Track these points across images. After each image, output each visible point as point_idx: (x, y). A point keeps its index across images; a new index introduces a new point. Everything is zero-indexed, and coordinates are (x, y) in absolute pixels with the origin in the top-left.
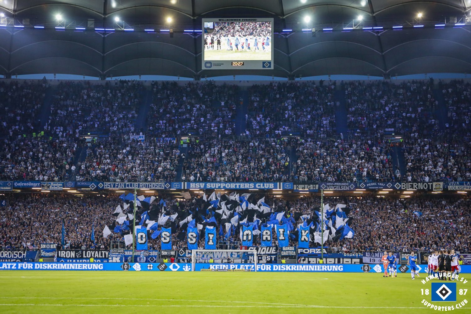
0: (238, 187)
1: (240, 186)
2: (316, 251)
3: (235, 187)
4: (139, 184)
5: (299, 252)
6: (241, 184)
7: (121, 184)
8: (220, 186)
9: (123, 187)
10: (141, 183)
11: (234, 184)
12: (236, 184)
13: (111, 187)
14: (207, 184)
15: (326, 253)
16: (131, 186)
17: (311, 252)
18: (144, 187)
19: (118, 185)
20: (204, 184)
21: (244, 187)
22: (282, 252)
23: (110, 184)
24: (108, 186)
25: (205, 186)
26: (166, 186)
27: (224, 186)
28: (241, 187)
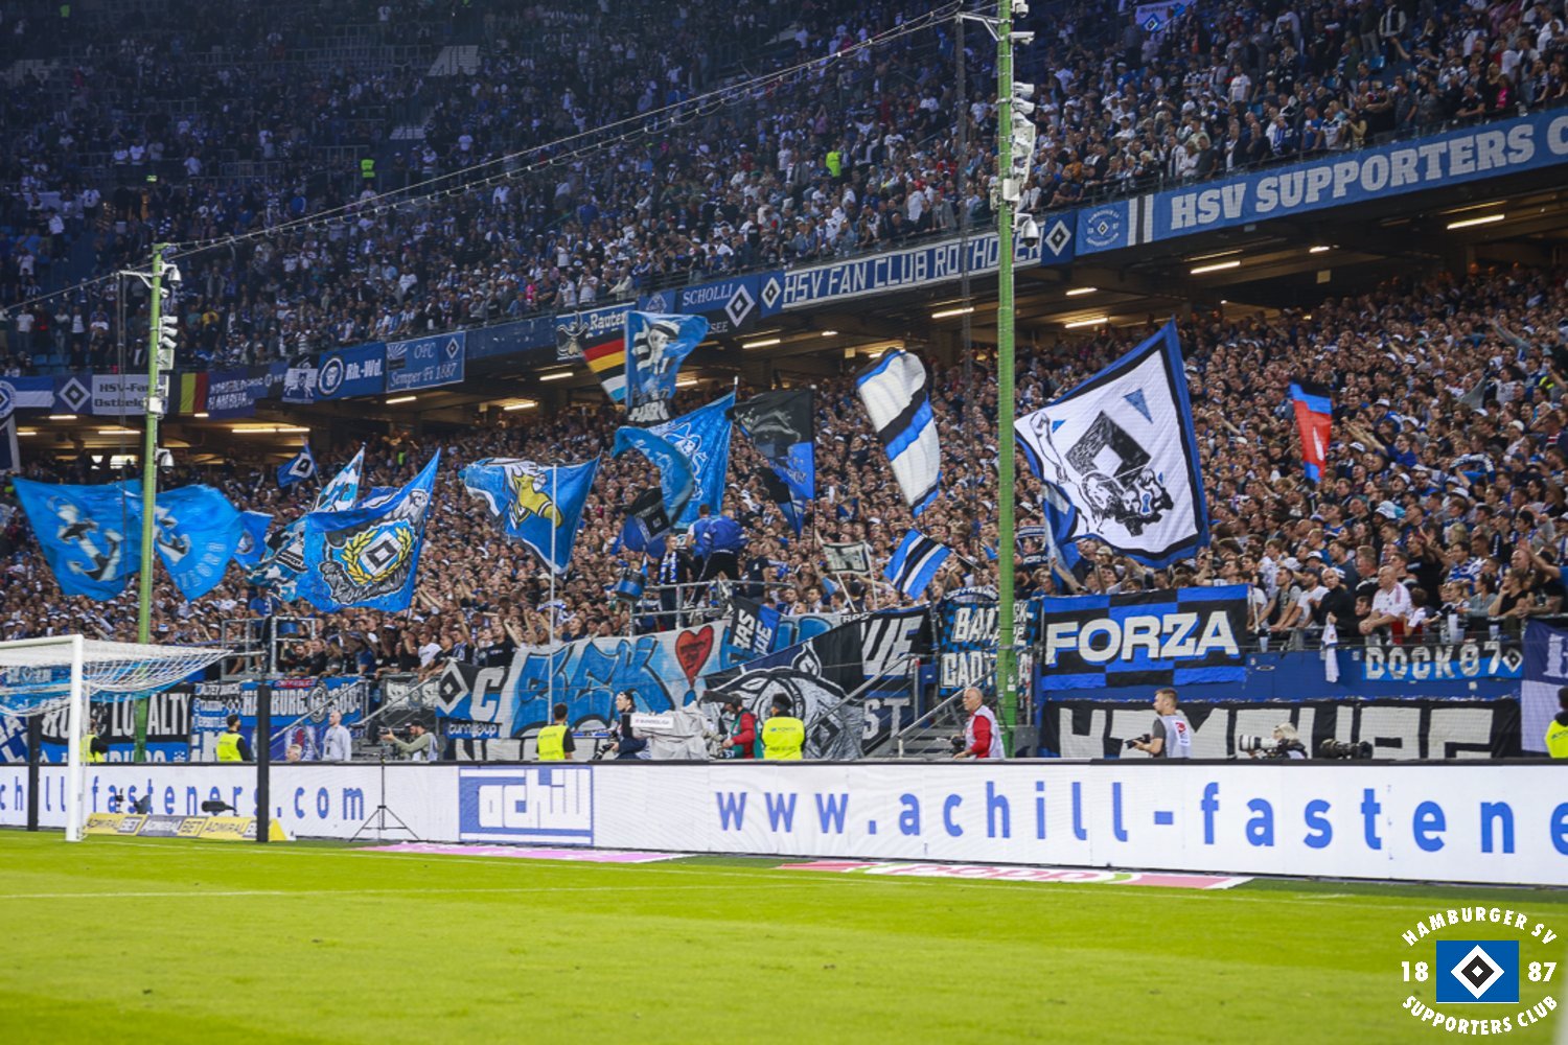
0: (1434, 173)
1: (1445, 160)
2: (1163, 637)
3: (1413, 178)
4: (931, 253)
5: (1050, 659)
6: (1456, 145)
7: (852, 267)
8: (1332, 186)
9: (863, 283)
10: (939, 247)
11: (1411, 154)
12: (1424, 150)
13: (810, 296)
14: (1264, 187)
15: (1232, 649)
16: (896, 275)
17: (1126, 655)
18: (953, 267)
19: (839, 275)
20: (1241, 188)
21: (1470, 167)
22: (947, 657)
23: (806, 281)
24: (800, 293)
25: (1251, 198)
26: (1048, 240)
27: (1351, 178)
28: (1457, 169)
